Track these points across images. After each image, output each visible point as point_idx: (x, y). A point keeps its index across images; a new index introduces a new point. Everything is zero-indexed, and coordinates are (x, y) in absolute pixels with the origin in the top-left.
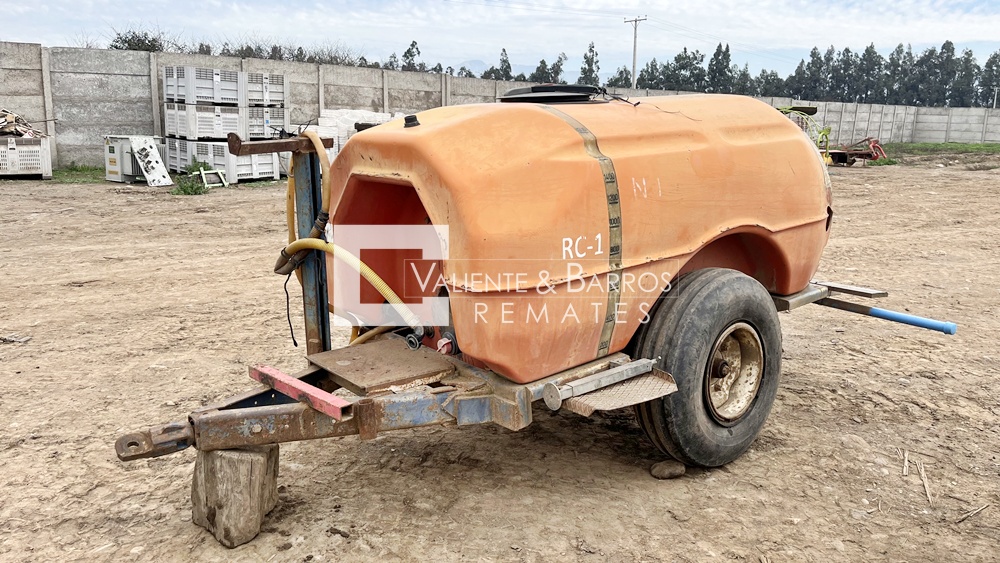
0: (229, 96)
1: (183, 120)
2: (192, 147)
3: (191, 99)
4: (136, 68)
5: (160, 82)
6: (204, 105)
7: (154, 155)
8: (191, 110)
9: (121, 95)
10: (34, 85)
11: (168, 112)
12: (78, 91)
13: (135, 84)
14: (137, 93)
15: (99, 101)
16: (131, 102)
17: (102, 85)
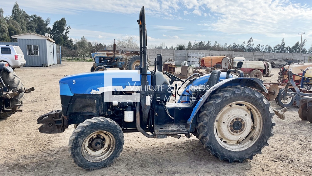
0: (196, 56)
1: (190, 59)
2: (191, 63)
3: (191, 56)
4: (185, 52)
5: (187, 54)
6: (193, 57)
7: (187, 63)
8: (191, 58)
9: (182, 56)
10: (172, 55)
11: (188, 58)
12: (178, 55)
13: (184, 54)
14: (184, 56)
15: (180, 57)
16: (183, 57)
17: (180, 55)
